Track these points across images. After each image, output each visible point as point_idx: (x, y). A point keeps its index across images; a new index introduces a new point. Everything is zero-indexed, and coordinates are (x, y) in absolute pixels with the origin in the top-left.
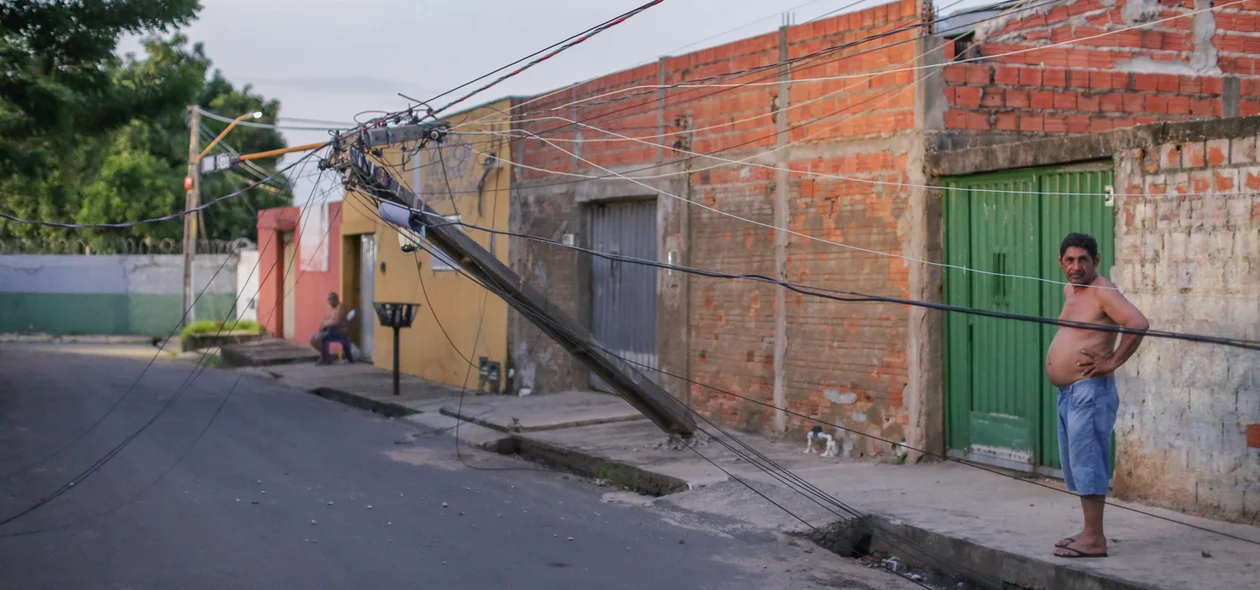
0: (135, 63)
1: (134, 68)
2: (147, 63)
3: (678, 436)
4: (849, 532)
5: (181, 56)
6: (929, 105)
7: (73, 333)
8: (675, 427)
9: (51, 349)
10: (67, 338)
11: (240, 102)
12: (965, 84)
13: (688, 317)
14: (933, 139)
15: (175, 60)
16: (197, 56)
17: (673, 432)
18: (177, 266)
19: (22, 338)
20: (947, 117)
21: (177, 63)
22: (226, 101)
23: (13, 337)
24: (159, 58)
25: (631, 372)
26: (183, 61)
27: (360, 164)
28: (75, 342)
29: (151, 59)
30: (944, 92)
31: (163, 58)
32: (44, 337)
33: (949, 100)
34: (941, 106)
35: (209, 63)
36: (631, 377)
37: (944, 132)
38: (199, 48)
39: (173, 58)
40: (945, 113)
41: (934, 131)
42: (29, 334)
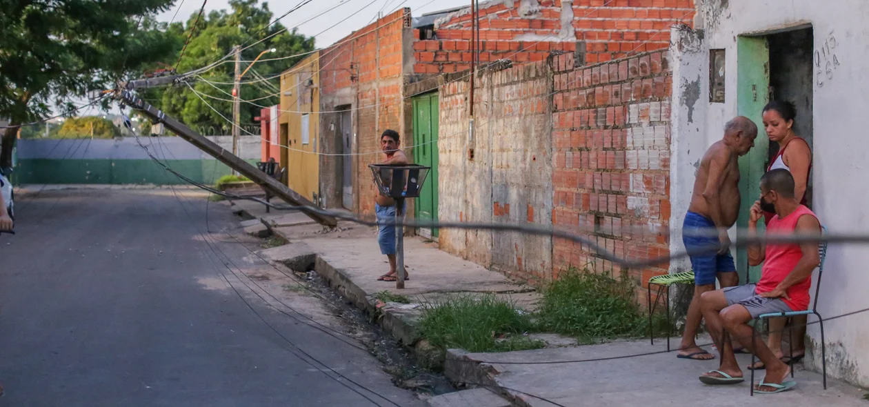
0: (227, 16)
1: (226, 19)
2: (233, 15)
3: (327, 227)
4: (303, 261)
5: (254, 11)
6: (405, 61)
7: (168, 184)
8: (325, 222)
9: (152, 192)
10: (164, 186)
11: (290, 39)
12: (426, 50)
13: (358, 168)
14: (408, 78)
15: (250, 14)
16: (264, 10)
17: (325, 225)
18: (230, 142)
19: (139, 187)
20: (415, 67)
21: (252, 15)
22: (281, 38)
23: (133, 186)
24: (240, 13)
25: (293, 194)
26: (256, 14)
27: (127, 97)
28: (168, 188)
29: (235, 13)
30: (414, 54)
31: (242, 13)
32: (151, 186)
33: (416, 59)
34: (412, 61)
35: (271, 14)
36: (293, 197)
37: (414, 74)
38: (265, 5)
39: (248, 12)
40: (414, 65)
41: (407, 75)
42: (143, 184)
